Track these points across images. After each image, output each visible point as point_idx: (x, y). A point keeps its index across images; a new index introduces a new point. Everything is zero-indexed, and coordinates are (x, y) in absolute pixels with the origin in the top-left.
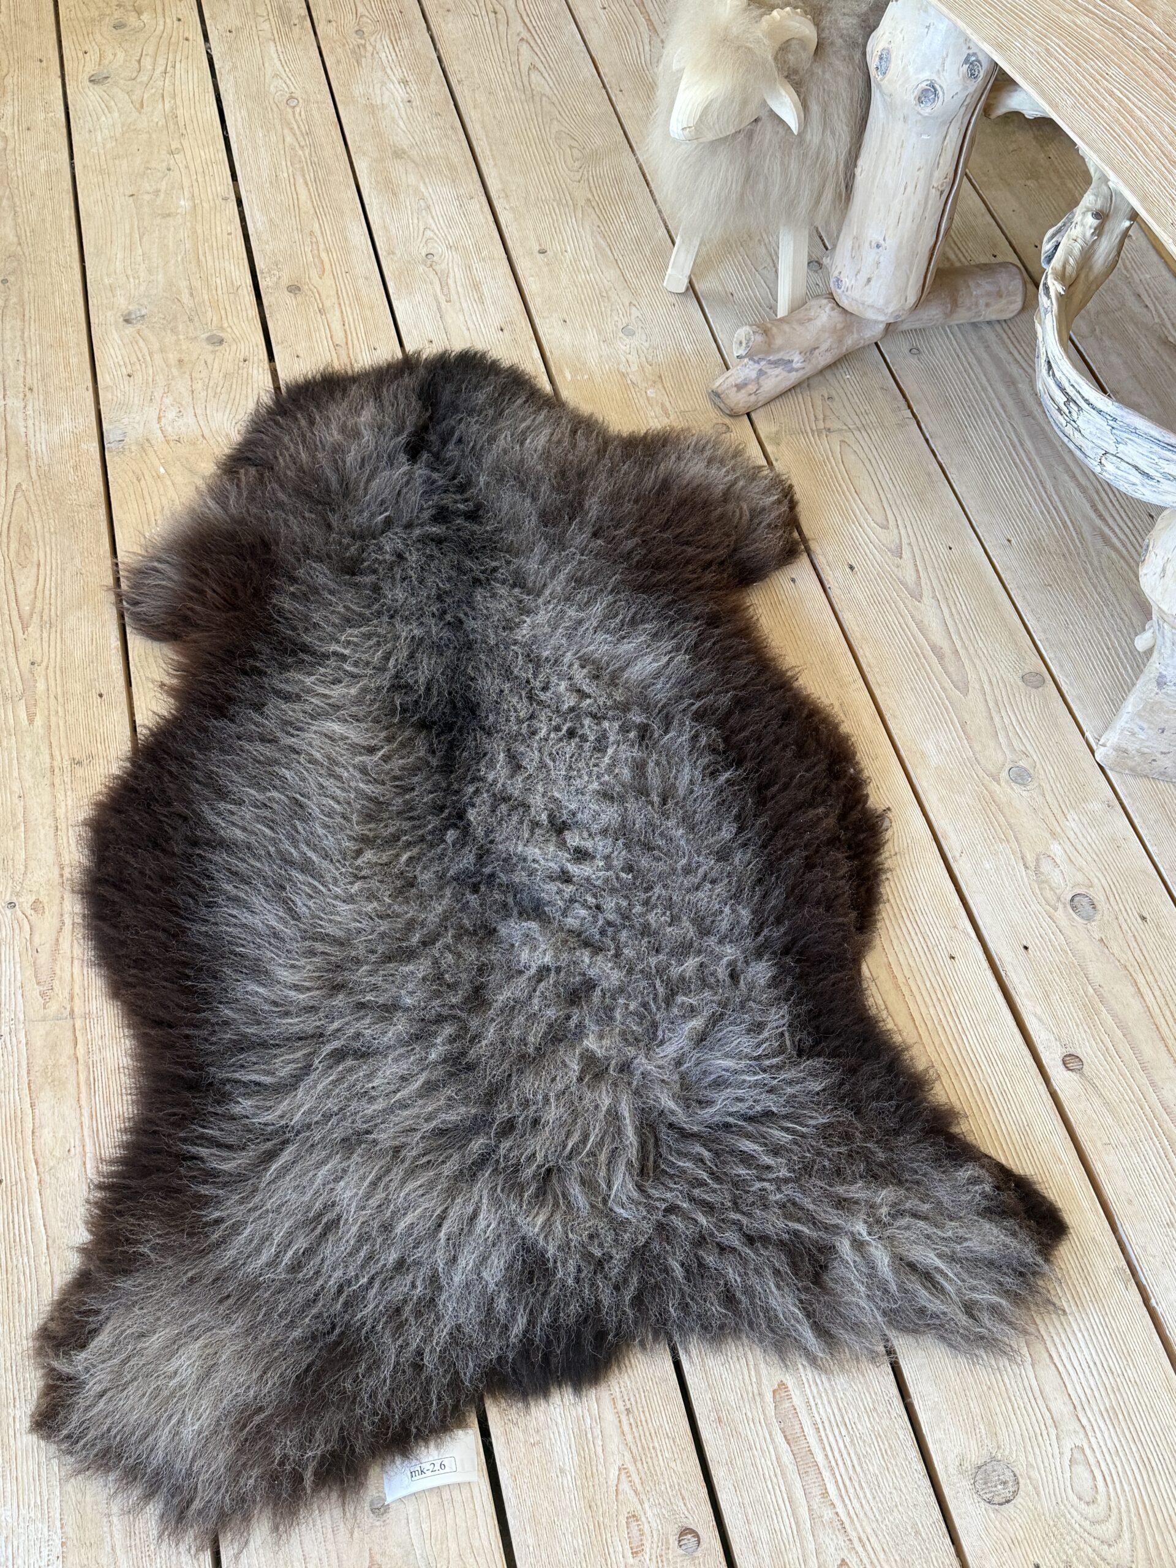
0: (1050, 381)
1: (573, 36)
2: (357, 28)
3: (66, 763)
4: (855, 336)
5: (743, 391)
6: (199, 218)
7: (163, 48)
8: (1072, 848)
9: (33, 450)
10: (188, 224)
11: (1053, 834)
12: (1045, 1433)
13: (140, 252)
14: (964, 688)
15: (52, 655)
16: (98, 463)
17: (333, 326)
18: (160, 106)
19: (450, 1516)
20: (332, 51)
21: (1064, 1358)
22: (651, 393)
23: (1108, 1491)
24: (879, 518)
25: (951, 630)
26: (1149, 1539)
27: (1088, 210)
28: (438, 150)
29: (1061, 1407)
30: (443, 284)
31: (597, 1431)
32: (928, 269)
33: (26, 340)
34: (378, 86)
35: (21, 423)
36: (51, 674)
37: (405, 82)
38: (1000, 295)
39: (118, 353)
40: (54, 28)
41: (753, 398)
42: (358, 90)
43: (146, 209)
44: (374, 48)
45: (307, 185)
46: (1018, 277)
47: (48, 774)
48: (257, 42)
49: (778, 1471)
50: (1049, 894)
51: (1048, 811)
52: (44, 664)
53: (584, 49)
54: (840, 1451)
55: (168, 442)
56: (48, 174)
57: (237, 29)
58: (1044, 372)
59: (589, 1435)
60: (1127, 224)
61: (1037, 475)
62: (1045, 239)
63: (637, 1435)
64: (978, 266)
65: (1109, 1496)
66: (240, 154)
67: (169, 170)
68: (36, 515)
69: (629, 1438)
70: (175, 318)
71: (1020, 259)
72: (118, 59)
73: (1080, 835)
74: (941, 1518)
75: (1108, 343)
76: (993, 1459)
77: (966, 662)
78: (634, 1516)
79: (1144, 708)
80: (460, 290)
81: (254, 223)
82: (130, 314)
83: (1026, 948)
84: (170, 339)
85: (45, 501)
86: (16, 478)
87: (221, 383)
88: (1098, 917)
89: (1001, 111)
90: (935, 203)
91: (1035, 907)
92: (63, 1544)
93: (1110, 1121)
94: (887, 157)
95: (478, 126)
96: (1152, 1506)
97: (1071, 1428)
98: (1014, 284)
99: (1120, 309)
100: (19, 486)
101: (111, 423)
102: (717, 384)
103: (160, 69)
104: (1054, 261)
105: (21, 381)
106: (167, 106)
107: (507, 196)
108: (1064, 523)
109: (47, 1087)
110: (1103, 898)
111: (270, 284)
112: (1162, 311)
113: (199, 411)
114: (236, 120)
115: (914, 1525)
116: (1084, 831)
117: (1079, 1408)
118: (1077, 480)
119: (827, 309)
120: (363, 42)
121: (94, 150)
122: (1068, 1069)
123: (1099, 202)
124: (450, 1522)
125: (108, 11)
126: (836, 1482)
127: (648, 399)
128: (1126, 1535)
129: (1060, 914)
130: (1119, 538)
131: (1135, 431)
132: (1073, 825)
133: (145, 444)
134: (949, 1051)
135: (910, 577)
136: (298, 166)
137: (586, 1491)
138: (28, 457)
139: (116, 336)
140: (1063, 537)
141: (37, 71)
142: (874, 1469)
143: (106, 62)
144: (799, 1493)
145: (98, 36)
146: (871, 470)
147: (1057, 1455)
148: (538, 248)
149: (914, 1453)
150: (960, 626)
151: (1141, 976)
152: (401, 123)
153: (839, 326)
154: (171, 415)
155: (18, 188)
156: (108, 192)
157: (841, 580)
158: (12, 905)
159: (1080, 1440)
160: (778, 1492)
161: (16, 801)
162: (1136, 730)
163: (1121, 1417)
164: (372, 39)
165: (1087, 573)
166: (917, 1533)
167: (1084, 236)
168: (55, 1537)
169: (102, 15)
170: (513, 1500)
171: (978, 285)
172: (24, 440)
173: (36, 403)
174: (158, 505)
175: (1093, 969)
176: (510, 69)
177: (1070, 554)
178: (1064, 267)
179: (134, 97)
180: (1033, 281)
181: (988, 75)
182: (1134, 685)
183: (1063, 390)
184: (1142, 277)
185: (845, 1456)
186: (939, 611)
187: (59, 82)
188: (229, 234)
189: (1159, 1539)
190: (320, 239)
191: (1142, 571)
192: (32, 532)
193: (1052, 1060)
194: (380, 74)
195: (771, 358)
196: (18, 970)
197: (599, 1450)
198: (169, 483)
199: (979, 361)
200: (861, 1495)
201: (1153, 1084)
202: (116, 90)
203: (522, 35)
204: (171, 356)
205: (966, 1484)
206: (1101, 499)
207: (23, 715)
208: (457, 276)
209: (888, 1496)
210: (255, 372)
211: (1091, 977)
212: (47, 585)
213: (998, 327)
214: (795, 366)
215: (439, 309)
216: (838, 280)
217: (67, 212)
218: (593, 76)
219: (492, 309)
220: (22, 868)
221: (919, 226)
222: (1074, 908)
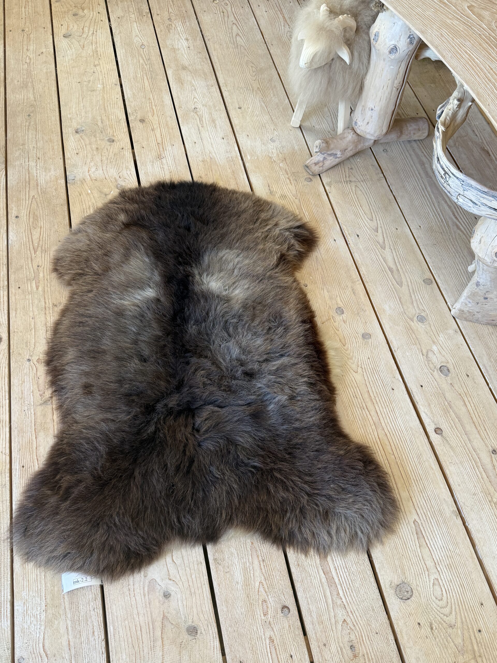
0: (438, 166)
1: (254, 23)
2: (169, 18)
3: (51, 305)
4: (362, 145)
5: (317, 165)
6: (106, 92)
7: (92, 24)
8: (441, 348)
9: (39, 182)
10: (101, 94)
11: (434, 342)
12: (423, 573)
13: (82, 105)
14: (401, 284)
15: (46, 263)
16: (65, 188)
17: (157, 136)
18: (91, 47)
19: (194, 599)
20: (159, 26)
21: (432, 544)
22: (281, 165)
23: (447, 596)
24: (370, 217)
25: (397, 261)
26: (462, 615)
27: (455, 98)
28: (200, 67)
29: (430, 563)
30: (201, 120)
31: (251, 568)
32: (391, 119)
33: (37, 138)
34: (176, 41)
35: (35, 172)
36: (45, 271)
37: (187, 40)
38: (419, 130)
39: (73, 145)
40: (50, 15)
41: (321, 168)
42: (169, 42)
43: (85, 88)
44: (175, 25)
45: (148, 80)
46: (426, 123)
47: (44, 310)
48: (129, 22)
49: (320, 585)
50: (431, 366)
51: (432, 333)
52: (43, 266)
53: (258, 28)
54: (344, 578)
55: (92, 180)
56: (47, 73)
57: (122, 17)
58: (436, 161)
59: (248, 569)
60: (470, 104)
61: (432, 201)
62: (438, 109)
63: (266, 570)
64: (411, 118)
65: (447, 598)
66: (122, 67)
67: (94, 72)
68: (40, 208)
69: (263, 571)
70: (95, 131)
71: (427, 115)
72: (74, 28)
73: (444, 343)
74: (382, 604)
75: (461, 149)
76: (403, 582)
77: (402, 274)
78: (265, 601)
79: (471, 295)
80: (207, 122)
81: (127, 94)
82: (78, 129)
83: (422, 386)
84: (93, 139)
85: (43, 202)
86: (32, 193)
87: (113, 157)
88: (450, 375)
89: (422, 57)
90: (395, 93)
91: (426, 370)
92: (46, 606)
93: (452, 454)
94: (377, 75)
95: (215, 58)
96: (464, 602)
97: (434, 572)
98: (424, 126)
99: (466, 136)
100: (34, 196)
101: (70, 172)
102: (307, 163)
103: (91, 32)
104: (441, 118)
105: (35, 155)
106: (94, 47)
107: (226, 85)
108: (442, 220)
109: (42, 431)
110: (452, 367)
111: (133, 119)
112: (482, 137)
113: (104, 168)
114: (120, 53)
115: (372, 607)
116: (446, 341)
117: (437, 564)
118: (447, 203)
119: (351, 134)
120: (171, 23)
121: (65, 64)
122: (437, 433)
123: (460, 95)
124: (194, 601)
125: (71, 9)
126: (343, 590)
127: (280, 167)
128: (454, 613)
129: (435, 373)
130: (463, 226)
131: (471, 186)
132: (442, 339)
133: (83, 181)
134: (391, 425)
135: (381, 240)
136: (144, 72)
137: (246, 591)
138: (37, 185)
139: (72, 138)
140: (441, 226)
141: (43, 32)
142: (357, 585)
143: (70, 29)
144: (328, 594)
145: (67, 19)
146: (367, 197)
147: (428, 582)
148: (238, 106)
149: (373, 579)
150: (400, 260)
151: (466, 398)
152: (185, 56)
153: (356, 141)
154: (93, 169)
155: (35, 79)
156: (70, 80)
157: (354, 241)
158: (29, 360)
159: (437, 576)
160: (320, 593)
161: (31, 319)
162: (467, 303)
163: (453, 568)
164: (175, 22)
165: (450, 240)
166: (373, 610)
167: (453, 108)
168: (43, 603)
169: (69, 10)
170: (218, 594)
171: (411, 126)
172: (36, 178)
173: (41, 164)
174: (88, 205)
175: (447, 395)
176: (228, 35)
177: (444, 232)
178: (445, 120)
179: (81, 43)
180: (433, 124)
181: (418, 43)
182: (467, 285)
183: (443, 169)
184: (475, 123)
185: (346, 580)
186: (392, 254)
187: (51, 37)
188: (117, 98)
189: (466, 615)
190: (153, 101)
191: (472, 241)
192: (39, 215)
193: (431, 430)
194: (177, 36)
195: (329, 153)
196: (31, 385)
197: (252, 575)
198: (92, 196)
199: (410, 155)
200: (352, 595)
201: (469, 440)
202: (74, 40)
203: (234, 22)
204: (94, 146)
205: (392, 592)
206: (456, 211)
207: (34, 286)
208: (206, 117)
209: (362, 596)
210: (126, 153)
211: (447, 398)
212: (44, 236)
213: (418, 142)
214: (338, 156)
215: (199, 130)
216: (356, 123)
217: (54, 88)
218: (261, 39)
219: (219, 130)
220: (33, 346)
221: (388, 102)
222: (441, 371)
